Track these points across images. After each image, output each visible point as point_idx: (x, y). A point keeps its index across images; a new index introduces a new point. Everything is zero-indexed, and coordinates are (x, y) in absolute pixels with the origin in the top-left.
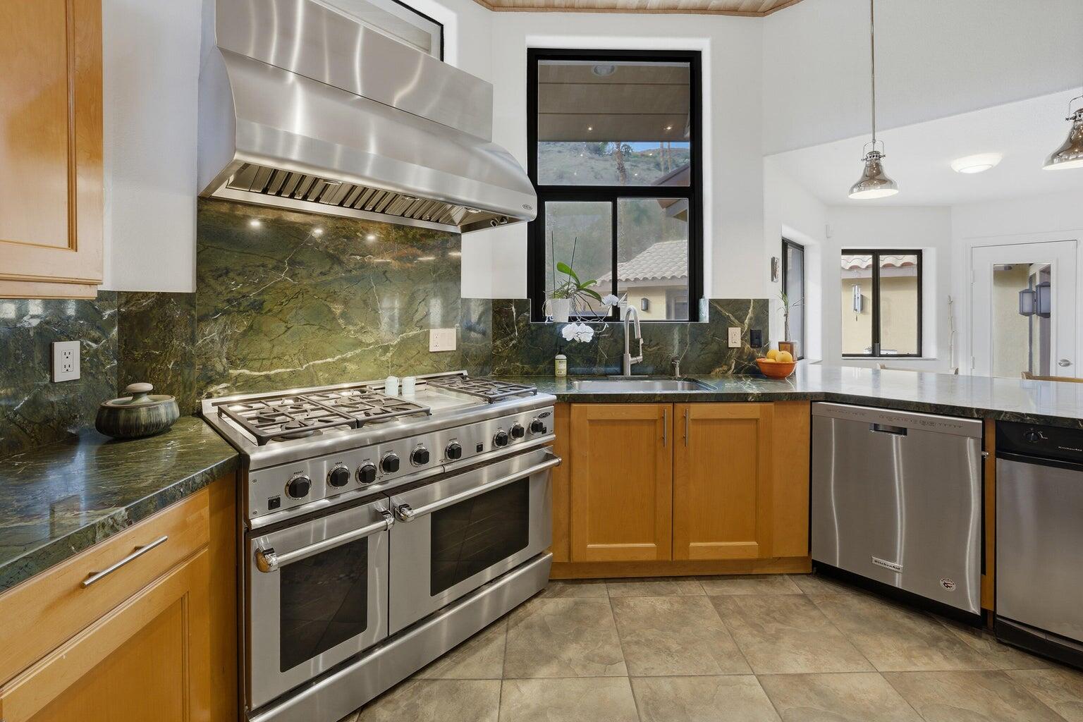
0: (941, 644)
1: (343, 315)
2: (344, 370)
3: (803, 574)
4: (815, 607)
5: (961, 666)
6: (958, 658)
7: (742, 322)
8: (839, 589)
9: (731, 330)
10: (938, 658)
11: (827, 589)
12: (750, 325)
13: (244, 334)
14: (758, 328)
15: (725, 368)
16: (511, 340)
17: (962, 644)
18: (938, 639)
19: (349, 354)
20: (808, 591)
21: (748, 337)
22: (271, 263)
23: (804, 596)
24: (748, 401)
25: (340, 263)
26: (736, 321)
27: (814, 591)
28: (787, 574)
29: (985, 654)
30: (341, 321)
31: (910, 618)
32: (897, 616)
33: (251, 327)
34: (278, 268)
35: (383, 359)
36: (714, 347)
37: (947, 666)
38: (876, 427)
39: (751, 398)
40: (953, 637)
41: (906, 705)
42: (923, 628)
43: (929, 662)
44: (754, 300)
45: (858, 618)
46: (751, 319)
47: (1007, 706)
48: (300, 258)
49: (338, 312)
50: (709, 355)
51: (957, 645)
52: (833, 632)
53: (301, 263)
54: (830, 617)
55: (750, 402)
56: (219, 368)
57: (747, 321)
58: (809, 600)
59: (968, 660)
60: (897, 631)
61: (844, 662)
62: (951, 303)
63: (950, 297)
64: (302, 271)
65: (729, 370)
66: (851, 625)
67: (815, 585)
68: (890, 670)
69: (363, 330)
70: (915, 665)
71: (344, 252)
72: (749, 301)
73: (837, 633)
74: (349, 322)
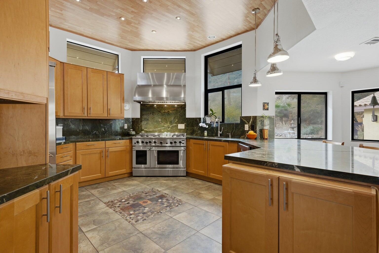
1: (161, 121)
2: (161, 131)
7: (249, 123)
9: (245, 125)
12: (251, 124)
13: (146, 124)
14: (253, 125)
15: (244, 136)
16: (198, 127)
19: (162, 128)
21: (251, 127)
22: (150, 113)
25: (160, 112)
26: (247, 123)
30: (161, 122)
33: (147, 123)
34: (151, 114)
35: (169, 129)
36: (241, 130)
39: (222, 141)
44: (252, 116)
46: (251, 122)
48: (154, 112)
49: (160, 121)
50: (240, 132)
53: (154, 113)
56: (143, 129)
57: (250, 123)
64: (154, 114)
65: (245, 137)
69: (164, 124)
71: (161, 110)
72: (251, 116)
74: (162, 123)
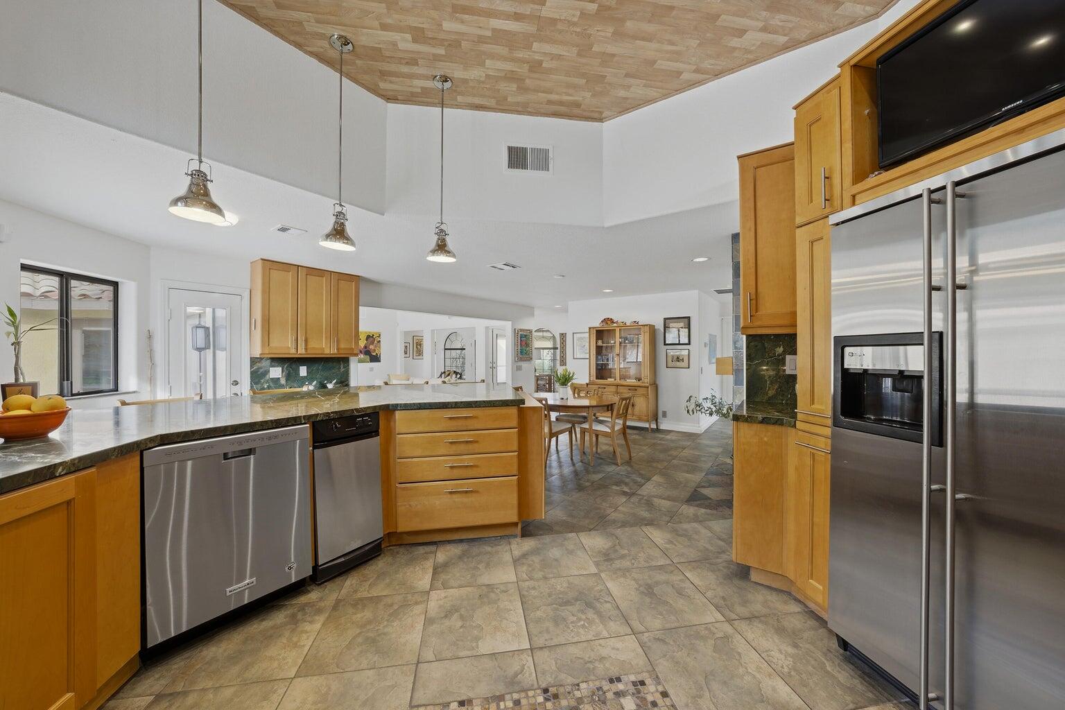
0: (300, 616)
3: (129, 681)
4: (185, 693)
5: (321, 619)
6: (315, 615)
8: (186, 655)
10: (307, 627)
11: (176, 666)
17: (306, 605)
18: (293, 616)
20: (157, 688)
23: (159, 698)
24: (56, 477)
27: (163, 682)
28: (109, 700)
29: (321, 599)
31: (264, 620)
32: (256, 627)
37: (318, 626)
38: (226, 457)
39: (60, 470)
40: (299, 605)
41: (330, 677)
42: (278, 618)
43: (308, 634)
45: (233, 659)
47: (359, 616)
51: (307, 608)
52: (228, 692)
54: (210, 684)
55: (60, 476)
58: (171, 694)
59: (319, 611)
60: (269, 638)
61: (265, 703)
62: (150, 337)
63: (149, 331)
66: (235, 670)
67: (157, 676)
68: (298, 667)
70: (304, 646)
73: (232, 690)
